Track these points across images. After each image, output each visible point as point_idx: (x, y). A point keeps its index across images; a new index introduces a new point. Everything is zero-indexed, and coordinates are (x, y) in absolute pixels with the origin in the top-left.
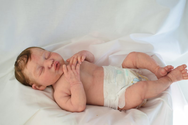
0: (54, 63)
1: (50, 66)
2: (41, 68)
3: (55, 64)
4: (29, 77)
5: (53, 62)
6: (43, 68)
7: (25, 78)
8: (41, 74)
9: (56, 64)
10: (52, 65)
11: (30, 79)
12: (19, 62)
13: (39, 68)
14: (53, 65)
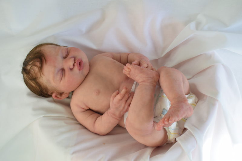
0: (76, 61)
1: (72, 67)
2: (61, 70)
3: (77, 63)
4: (48, 86)
5: (74, 60)
6: (63, 70)
7: (42, 88)
8: (61, 79)
9: (79, 63)
10: (74, 65)
11: (49, 88)
12: (30, 68)
13: (58, 71)
14: (76, 64)
